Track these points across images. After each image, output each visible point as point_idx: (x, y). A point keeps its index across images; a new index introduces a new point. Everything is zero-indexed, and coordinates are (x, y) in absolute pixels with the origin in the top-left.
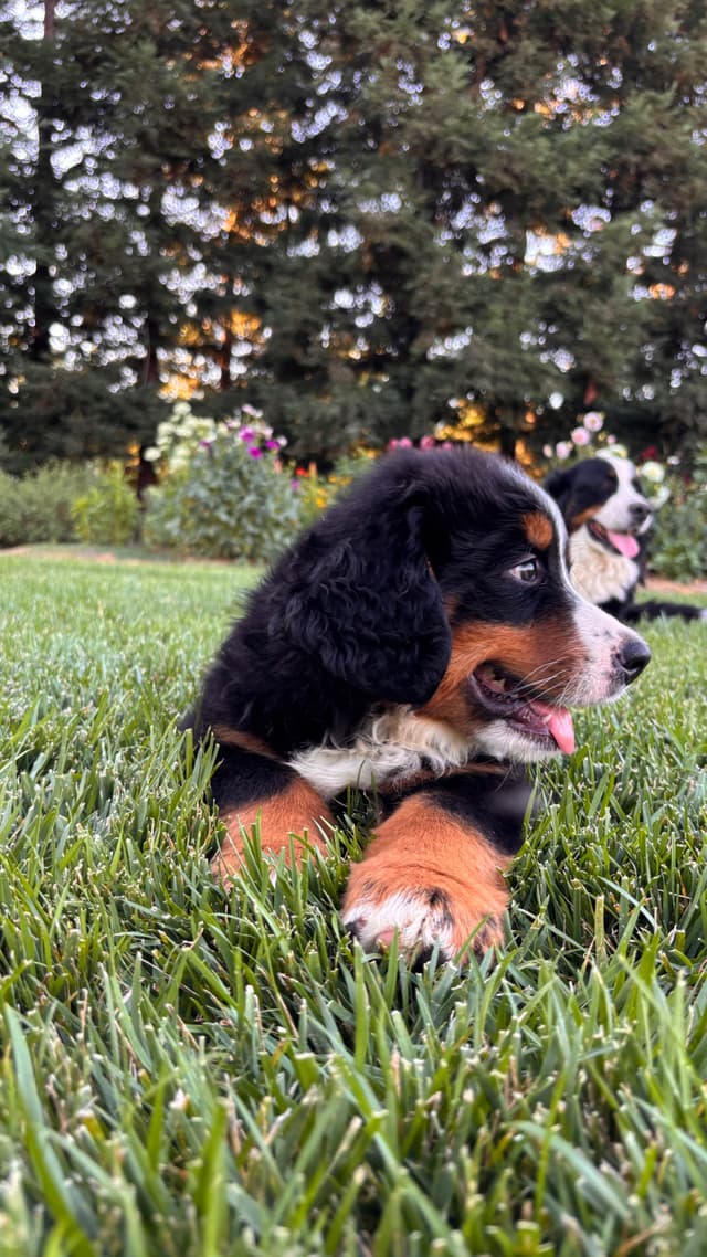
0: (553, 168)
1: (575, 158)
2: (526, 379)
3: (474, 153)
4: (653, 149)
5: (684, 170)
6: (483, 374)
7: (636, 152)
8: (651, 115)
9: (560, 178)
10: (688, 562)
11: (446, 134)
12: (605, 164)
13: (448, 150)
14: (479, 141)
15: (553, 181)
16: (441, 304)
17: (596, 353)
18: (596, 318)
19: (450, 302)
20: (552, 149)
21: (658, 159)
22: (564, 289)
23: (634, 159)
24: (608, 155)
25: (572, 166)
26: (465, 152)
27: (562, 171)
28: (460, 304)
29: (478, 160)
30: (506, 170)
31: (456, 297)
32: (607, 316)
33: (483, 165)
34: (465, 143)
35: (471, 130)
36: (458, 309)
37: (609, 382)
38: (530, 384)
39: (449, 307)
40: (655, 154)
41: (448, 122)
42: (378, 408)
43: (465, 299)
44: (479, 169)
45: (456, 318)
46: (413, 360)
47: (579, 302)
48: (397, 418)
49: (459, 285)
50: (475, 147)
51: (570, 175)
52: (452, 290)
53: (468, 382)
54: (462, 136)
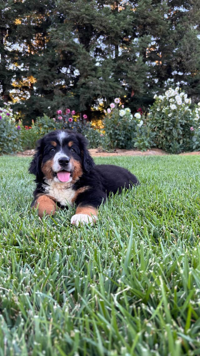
0: (116, 24)
1: (123, 21)
2: (111, 90)
3: (91, 20)
4: (147, 17)
5: (157, 24)
6: (97, 90)
7: (142, 18)
8: (145, 6)
9: (118, 27)
11: (82, 15)
12: (133, 22)
13: (83, 20)
14: (93, 16)
15: (117, 29)
16: (84, 68)
17: (132, 81)
18: (132, 70)
19: (86, 68)
20: (116, 18)
21: (149, 20)
22: (122, 62)
23: (141, 20)
24: (134, 19)
25: (122, 23)
26: (88, 20)
27: (119, 25)
28: (89, 68)
29: (92, 22)
30: (101, 25)
31: (88, 66)
32: (135, 69)
33: (94, 24)
34: (88, 17)
35: (89, 13)
36: (89, 70)
37: (138, 89)
38: (113, 91)
39: (86, 69)
40: (148, 19)
41: (82, 10)
42: (69, 102)
43: (91, 66)
44: (93, 25)
45: (89, 73)
46: (78, 86)
47: (127, 65)
48: (75, 105)
49: (89, 62)
50: (91, 18)
51: (121, 26)
52: (87, 64)
53: (94, 92)
54: (86, 15)
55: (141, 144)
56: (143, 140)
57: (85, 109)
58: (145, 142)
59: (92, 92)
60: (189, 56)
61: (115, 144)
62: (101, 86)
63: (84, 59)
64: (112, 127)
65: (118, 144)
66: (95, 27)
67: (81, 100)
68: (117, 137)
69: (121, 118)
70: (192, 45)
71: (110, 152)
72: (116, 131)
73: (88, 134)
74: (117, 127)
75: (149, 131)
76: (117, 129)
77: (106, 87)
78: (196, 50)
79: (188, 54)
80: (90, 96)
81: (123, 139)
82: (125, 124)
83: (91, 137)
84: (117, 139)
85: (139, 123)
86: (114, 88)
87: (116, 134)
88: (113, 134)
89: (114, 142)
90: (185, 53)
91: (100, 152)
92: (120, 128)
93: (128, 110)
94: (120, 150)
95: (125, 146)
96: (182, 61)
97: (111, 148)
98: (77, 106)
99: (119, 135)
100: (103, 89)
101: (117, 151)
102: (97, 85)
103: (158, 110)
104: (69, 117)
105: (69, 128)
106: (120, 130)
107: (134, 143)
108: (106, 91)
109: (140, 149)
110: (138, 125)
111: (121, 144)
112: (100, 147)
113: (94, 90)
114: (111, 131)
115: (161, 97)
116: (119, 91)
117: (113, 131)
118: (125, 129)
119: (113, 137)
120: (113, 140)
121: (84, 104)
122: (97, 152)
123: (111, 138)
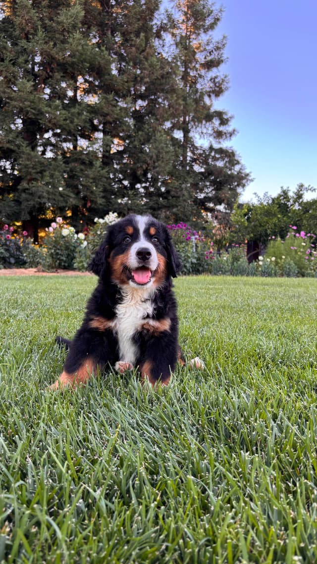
1: (77, 118)
2: (62, 199)
3: (38, 115)
4: (107, 115)
6: (43, 197)
7: (101, 115)
8: (105, 103)
10: (83, 265)
11: (26, 108)
13: (27, 113)
14: (39, 110)
15: (69, 127)
16: (28, 171)
18: (87, 176)
19: (30, 170)
21: (110, 118)
22: (76, 165)
24: (91, 116)
25: (76, 120)
26: (34, 114)
27: (72, 122)
28: (34, 171)
29: (38, 117)
30: (50, 122)
31: (33, 168)
32: (92, 176)
33: (41, 120)
34: (33, 111)
35: (35, 106)
36: (35, 173)
37: (95, 199)
38: (64, 200)
39: (31, 172)
40: (108, 117)
41: (26, 103)
42: (7, 209)
43: (36, 169)
44: (39, 121)
45: (34, 176)
46: (20, 191)
47: (82, 170)
48: (15, 212)
49: (33, 163)
50: (37, 113)
51: (75, 124)
52: (31, 166)
53: (38, 200)
54: (32, 108)
55: (80, 265)
56: (82, 262)
57: (29, 219)
58: (84, 263)
59: (37, 199)
60: (156, 164)
61: (57, 264)
62: (48, 193)
63: (28, 159)
64: (54, 246)
65: (60, 264)
66: (42, 124)
67: (23, 207)
68: (59, 257)
69: (64, 237)
70: (159, 152)
71: (51, 272)
72: (57, 251)
73: (27, 253)
74: (59, 247)
75: (89, 253)
76: (59, 249)
77: (55, 195)
78: (162, 158)
79: (154, 162)
80: (34, 204)
81: (64, 259)
82: (67, 244)
83: (31, 255)
84: (59, 259)
85: (82, 244)
86: (65, 196)
87: (57, 254)
88: (54, 253)
89: (56, 261)
90: (151, 159)
91: (39, 271)
92: (62, 248)
93: (72, 229)
94: (62, 270)
95: (69, 266)
96: (149, 168)
97: (53, 268)
98: (18, 213)
99: (61, 255)
100: (50, 197)
101: (59, 271)
102: (43, 192)
103: (99, 233)
104: (7, 234)
105: (6, 245)
106: (62, 250)
107: (74, 263)
108: (54, 199)
109: (79, 270)
110: (82, 245)
111: (63, 264)
112: (40, 267)
113: (39, 198)
114: (53, 251)
115: (101, 221)
116: (71, 200)
117: (55, 251)
118: (67, 248)
119: (54, 256)
120: (55, 260)
121: (26, 213)
122: (36, 272)
123: (53, 258)
